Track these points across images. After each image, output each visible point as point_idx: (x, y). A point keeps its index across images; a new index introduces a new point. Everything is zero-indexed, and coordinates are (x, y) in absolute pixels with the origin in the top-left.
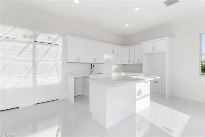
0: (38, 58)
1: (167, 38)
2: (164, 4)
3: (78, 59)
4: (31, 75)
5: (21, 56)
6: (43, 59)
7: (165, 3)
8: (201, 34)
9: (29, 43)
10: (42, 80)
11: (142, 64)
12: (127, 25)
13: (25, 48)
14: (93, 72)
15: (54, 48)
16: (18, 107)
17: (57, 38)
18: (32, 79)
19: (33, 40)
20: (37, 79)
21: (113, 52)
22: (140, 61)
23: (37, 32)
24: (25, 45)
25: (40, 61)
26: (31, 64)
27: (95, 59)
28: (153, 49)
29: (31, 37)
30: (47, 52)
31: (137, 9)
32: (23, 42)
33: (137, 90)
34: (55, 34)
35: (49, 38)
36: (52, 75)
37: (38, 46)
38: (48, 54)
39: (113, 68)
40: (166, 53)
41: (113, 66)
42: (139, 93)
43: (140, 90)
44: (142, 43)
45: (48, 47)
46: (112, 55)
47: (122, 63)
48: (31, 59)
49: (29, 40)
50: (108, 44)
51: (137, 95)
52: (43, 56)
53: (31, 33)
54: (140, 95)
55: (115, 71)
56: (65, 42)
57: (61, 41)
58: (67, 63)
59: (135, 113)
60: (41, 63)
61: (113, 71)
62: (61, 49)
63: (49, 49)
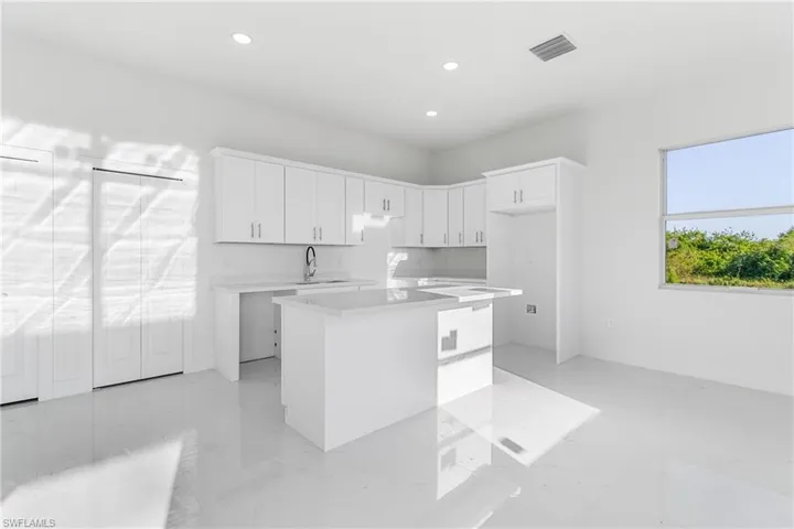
0: (109, 228)
1: (559, 160)
2: (533, 57)
3: (255, 229)
4: (82, 287)
5: (47, 220)
6: (126, 233)
7: (534, 52)
8: (664, 151)
9: (77, 175)
10: (125, 305)
11: (485, 247)
12: (431, 114)
13: (63, 193)
14: (312, 275)
15: (168, 192)
16: (36, 399)
17: (180, 158)
18: (87, 302)
19: (88, 167)
20: (106, 299)
21: (386, 206)
22: (481, 236)
23: (104, 139)
24: (59, 183)
25: (117, 237)
26: (85, 249)
27: (317, 230)
28: (519, 196)
29: (82, 155)
30: (140, 209)
31: (451, 66)
32: (53, 174)
33: (443, 332)
34: (170, 143)
35: (151, 160)
36: (162, 288)
37: (109, 187)
38: (144, 215)
39: (392, 264)
40: (554, 210)
41: (391, 255)
42: (450, 342)
43: (454, 334)
44: (484, 177)
45: (146, 190)
46: (387, 218)
47: (420, 245)
48: (84, 229)
49: (73, 165)
50: (369, 177)
51: (443, 349)
52: (129, 220)
53: (84, 141)
54: (454, 347)
55: (398, 274)
56: (208, 171)
57: (194, 168)
58: (214, 245)
59: (435, 408)
60: (120, 243)
61: (390, 272)
62: (192, 194)
63: (149, 198)
